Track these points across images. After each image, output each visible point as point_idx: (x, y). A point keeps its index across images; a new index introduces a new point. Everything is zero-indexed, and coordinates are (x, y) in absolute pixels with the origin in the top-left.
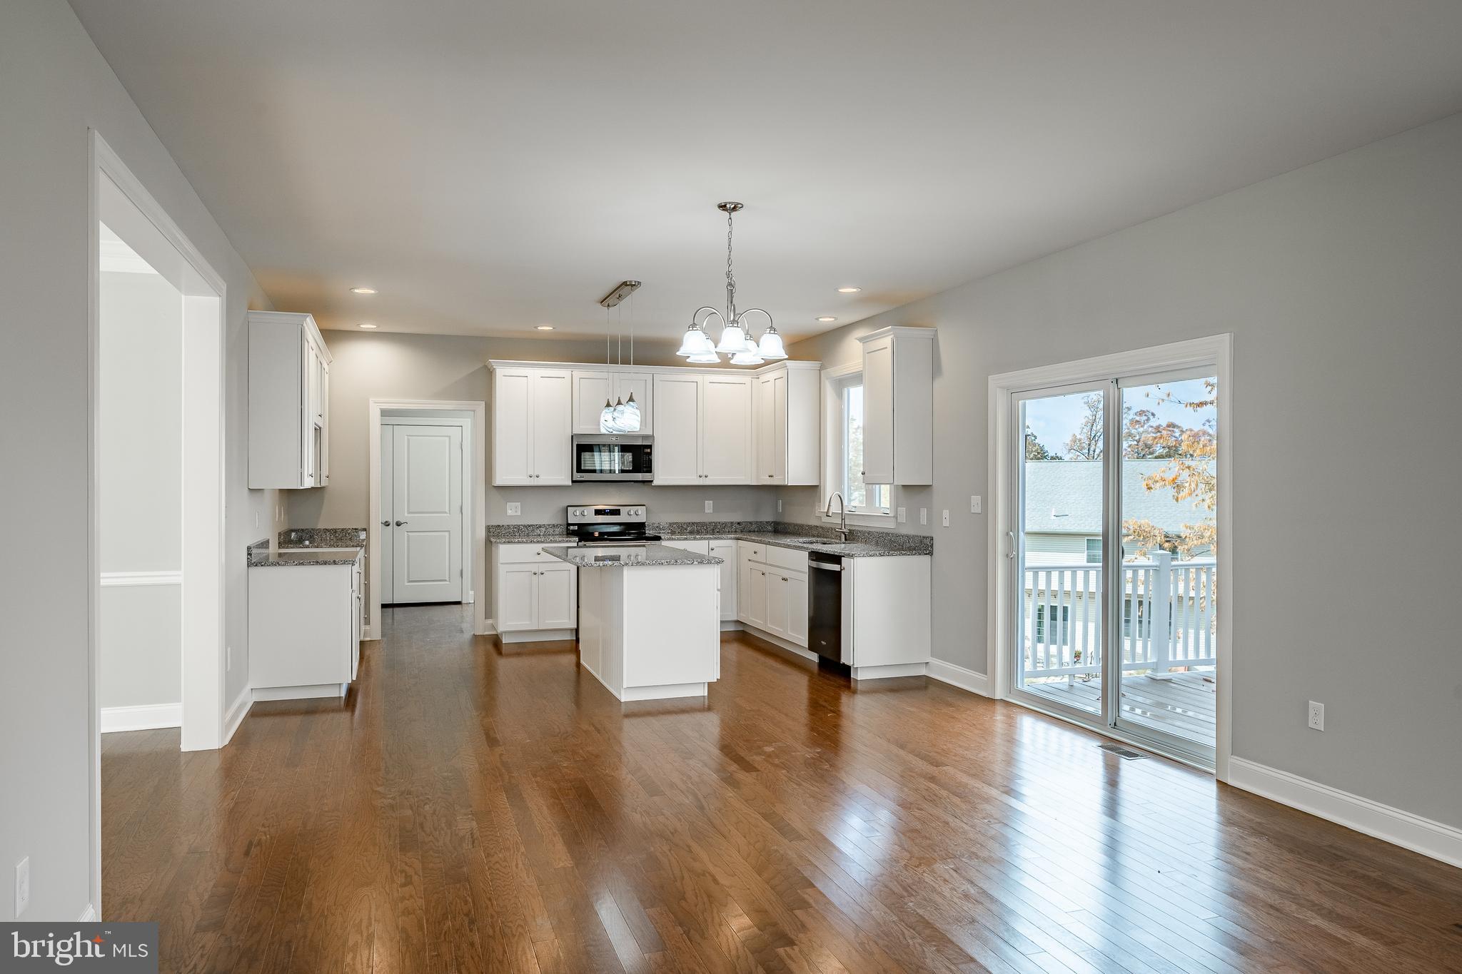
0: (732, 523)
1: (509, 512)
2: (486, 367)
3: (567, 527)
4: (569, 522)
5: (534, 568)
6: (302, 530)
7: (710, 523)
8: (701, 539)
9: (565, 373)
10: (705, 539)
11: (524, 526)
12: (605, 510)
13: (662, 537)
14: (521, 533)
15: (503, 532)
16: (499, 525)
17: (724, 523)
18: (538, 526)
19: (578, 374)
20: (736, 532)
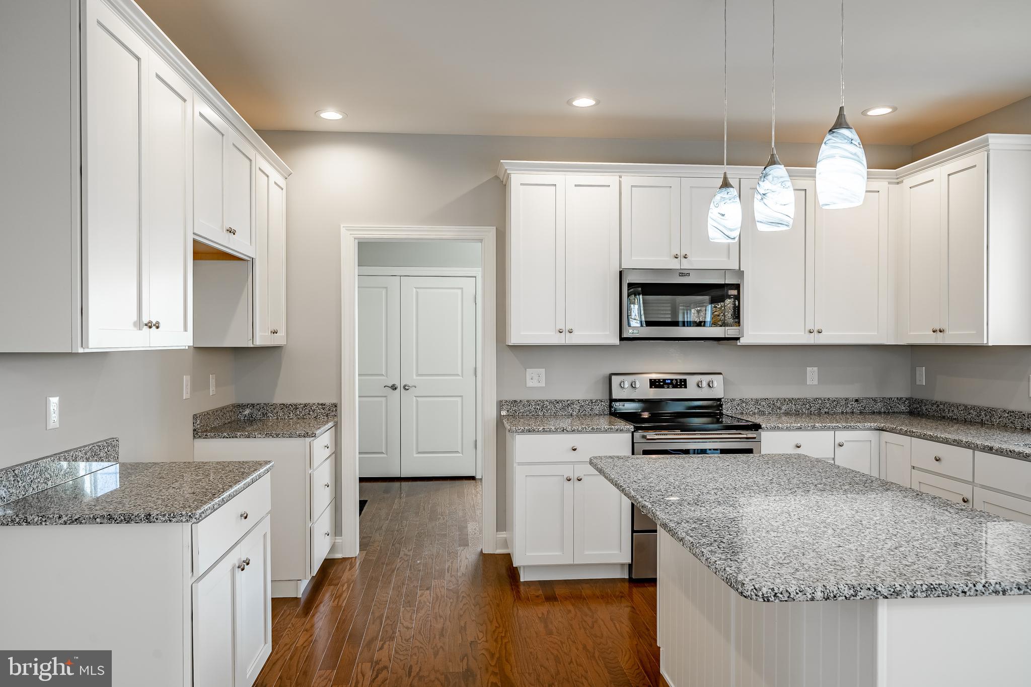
0: (847, 399)
1: (530, 384)
2: (497, 177)
3: (611, 407)
4: (614, 397)
5: (568, 471)
6: (253, 405)
7: (815, 400)
8: (823, 429)
9: (611, 179)
10: (829, 429)
11: (551, 402)
12: (664, 380)
13: (763, 426)
14: (546, 412)
15: (521, 411)
16: (515, 401)
17: (835, 401)
18: (569, 402)
19: (629, 180)
20: (852, 413)
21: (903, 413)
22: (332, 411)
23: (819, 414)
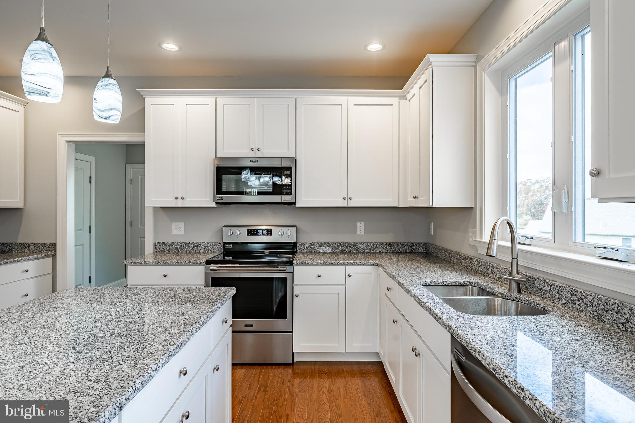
0: (383, 244)
1: (174, 232)
3: (223, 246)
4: (225, 241)
6: (3, 244)
7: (361, 243)
8: (337, 264)
9: (210, 100)
10: (341, 264)
11: (186, 244)
12: (258, 230)
13: (295, 262)
14: (183, 250)
15: (168, 249)
16: (164, 243)
17: (374, 244)
18: (198, 244)
19: (221, 100)
20: (387, 253)
22: (51, 248)
23: (364, 253)
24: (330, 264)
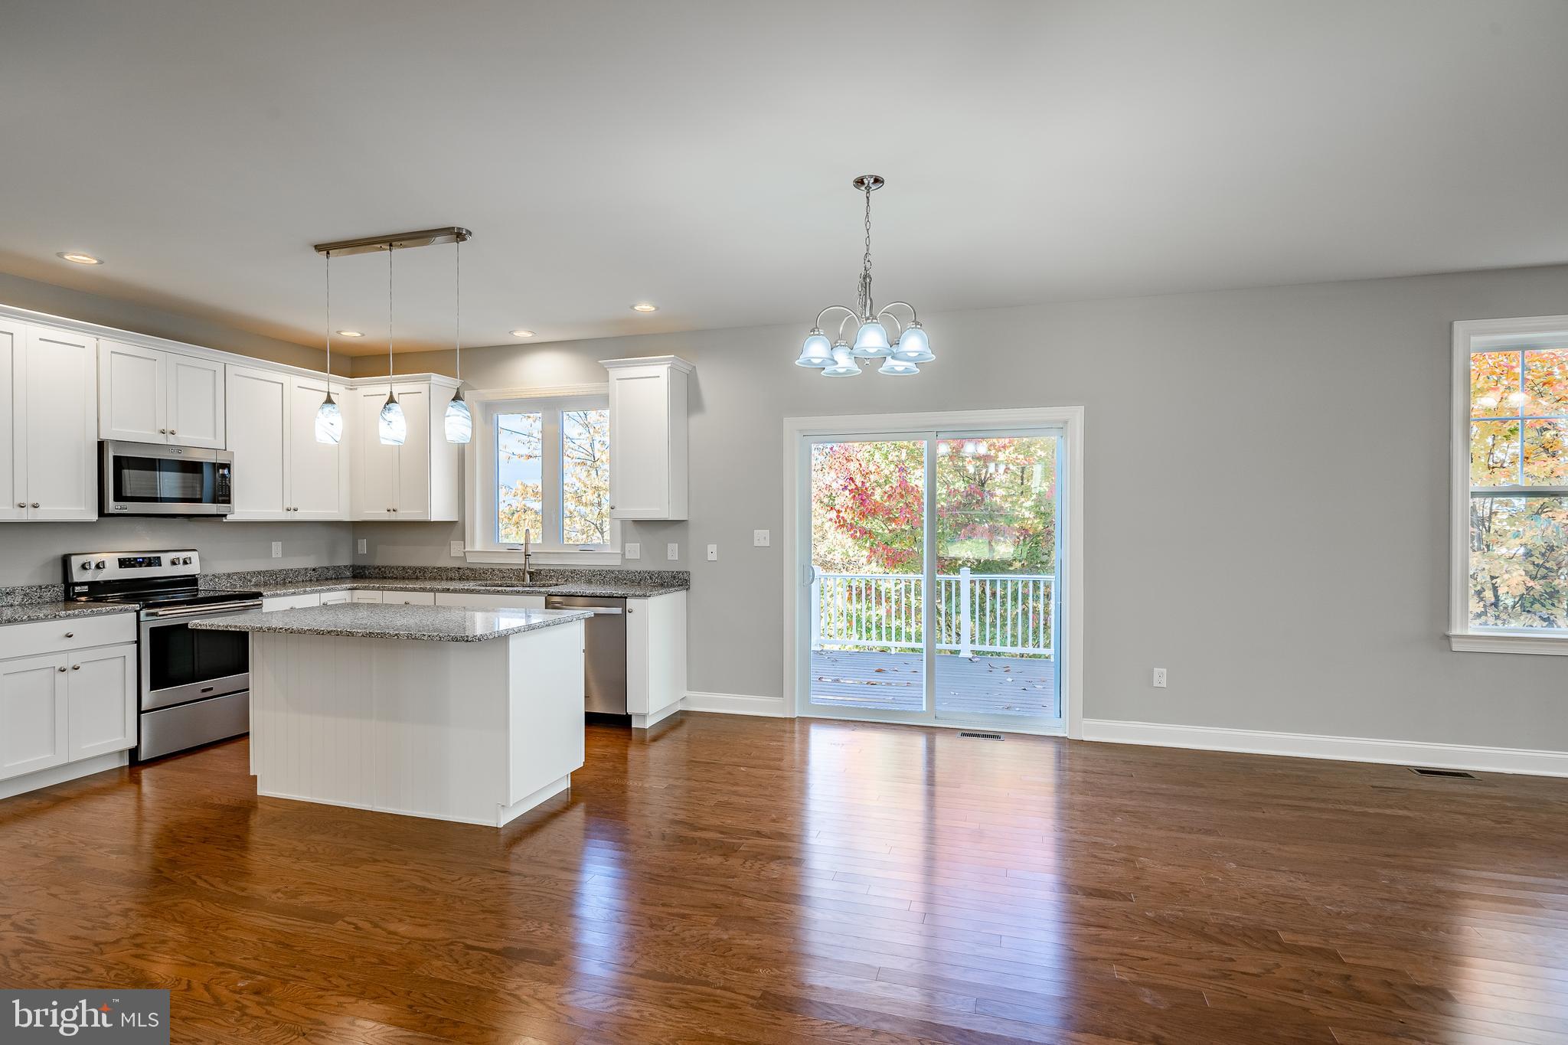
0: (306, 569)
3: (69, 589)
4: (73, 581)
5: (62, 661)
7: (280, 571)
8: (312, 592)
9: (86, 340)
12: (135, 559)
13: (265, 594)
17: (296, 571)
18: (7, 590)
19: (107, 344)
20: (311, 580)
21: (348, 578)
23: (285, 584)
24: (305, 592)
